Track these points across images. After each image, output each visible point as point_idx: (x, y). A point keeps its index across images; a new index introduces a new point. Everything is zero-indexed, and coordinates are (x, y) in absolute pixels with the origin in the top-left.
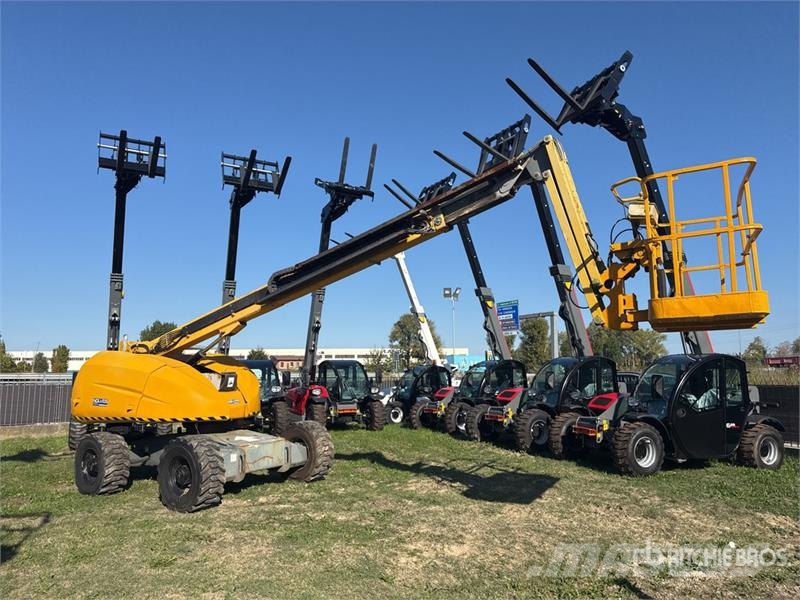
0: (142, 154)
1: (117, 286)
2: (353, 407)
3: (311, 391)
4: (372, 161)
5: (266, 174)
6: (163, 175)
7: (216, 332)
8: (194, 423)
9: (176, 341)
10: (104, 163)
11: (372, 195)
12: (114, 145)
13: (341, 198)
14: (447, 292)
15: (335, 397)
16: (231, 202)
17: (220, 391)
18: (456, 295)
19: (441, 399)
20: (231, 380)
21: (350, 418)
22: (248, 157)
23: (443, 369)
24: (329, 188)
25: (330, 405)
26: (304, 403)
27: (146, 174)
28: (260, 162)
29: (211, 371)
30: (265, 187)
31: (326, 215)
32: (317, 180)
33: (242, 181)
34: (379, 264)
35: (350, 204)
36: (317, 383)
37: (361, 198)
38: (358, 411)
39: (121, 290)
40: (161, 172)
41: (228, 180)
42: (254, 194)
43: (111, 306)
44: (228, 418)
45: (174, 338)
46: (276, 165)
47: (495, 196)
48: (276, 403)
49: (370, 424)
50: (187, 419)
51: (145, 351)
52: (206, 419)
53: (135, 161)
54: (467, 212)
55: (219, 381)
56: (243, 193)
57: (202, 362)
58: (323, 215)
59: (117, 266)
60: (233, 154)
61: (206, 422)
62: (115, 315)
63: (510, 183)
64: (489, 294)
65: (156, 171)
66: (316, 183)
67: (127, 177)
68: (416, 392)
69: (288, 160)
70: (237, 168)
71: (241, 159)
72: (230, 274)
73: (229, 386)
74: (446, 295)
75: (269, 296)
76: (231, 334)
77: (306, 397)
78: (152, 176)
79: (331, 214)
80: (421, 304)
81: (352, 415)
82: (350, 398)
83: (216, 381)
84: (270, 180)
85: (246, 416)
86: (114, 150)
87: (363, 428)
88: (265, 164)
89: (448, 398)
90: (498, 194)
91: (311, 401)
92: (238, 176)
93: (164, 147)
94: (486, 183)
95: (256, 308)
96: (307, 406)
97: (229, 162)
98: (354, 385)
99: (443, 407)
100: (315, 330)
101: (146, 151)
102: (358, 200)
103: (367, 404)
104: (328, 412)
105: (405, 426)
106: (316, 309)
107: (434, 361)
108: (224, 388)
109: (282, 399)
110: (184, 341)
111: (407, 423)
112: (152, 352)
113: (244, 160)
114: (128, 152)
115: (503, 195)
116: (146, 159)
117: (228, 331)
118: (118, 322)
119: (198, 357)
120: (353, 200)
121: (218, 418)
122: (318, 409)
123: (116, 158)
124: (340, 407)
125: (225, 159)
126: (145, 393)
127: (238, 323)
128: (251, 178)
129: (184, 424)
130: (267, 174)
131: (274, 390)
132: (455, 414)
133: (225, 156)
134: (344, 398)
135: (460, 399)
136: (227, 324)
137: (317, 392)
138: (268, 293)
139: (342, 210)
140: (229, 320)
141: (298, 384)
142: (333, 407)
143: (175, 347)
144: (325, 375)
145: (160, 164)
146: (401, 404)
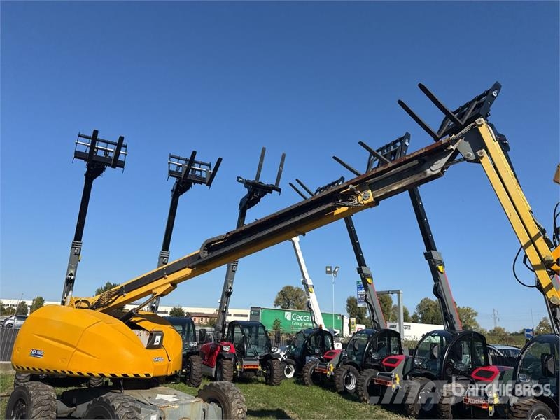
0: (109, 151)
1: (76, 251)
2: (256, 364)
3: (222, 347)
4: (282, 165)
5: (201, 171)
6: (123, 167)
7: (149, 292)
8: (120, 379)
9: (113, 298)
10: (78, 155)
11: (279, 190)
12: (88, 143)
13: (256, 192)
14: (329, 270)
15: (241, 354)
16: (172, 191)
17: (147, 348)
18: (335, 272)
19: (329, 360)
20: (158, 338)
21: (253, 373)
22: (189, 158)
23: (328, 333)
24: (247, 184)
25: (236, 361)
26: (215, 357)
27: (109, 165)
28: (197, 163)
29: (141, 328)
30: (200, 181)
31: (243, 204)
32: (238, 178)
33: (183, 174)
34: (304, 235)
35: (262, 196)
36: (226, 340)
37: (271, 192)
38: (260, 367)
39: (79, 255)
40: (122, 165)
41: (172, 174)
42: (191, 186)
43: (70, 267)
44: (152, 375)
45: (113, 296)
46: (209, 165)
47: (425, 173)
48: (192, 357)
49: (269, 380)
50: (113, 375)
51: (87, 306)
52: (131, 375)
53: (103, 156)
54: (396, 188)
55: (148, 338)
56: (183, 184)
57: (134, 319)
58: (241, 205)
59: (78, 236)
60: (178, 155)
61: (132, 379)
62: (71, 275)
63: (442, 162)
64: (368, 273)
65: (117, 163)
66: (238, 180)
67: (95, 167)
68: (306, 351)
69: (220, 160)
70: (181, 166)
71: (183, 159)
72: (166, 246)
73: (155, 344)
74: (327, 272)
75: (200, 261)
76: (162, 295)
77: (217, 352)
78: (114, 166)
79: (247, 204)
80: (310, 278)
81: (255, 371)
82: (253, 355)
83: (144, 338)
84: (204, 175)
85: (169, 374)
86: (88, 146)
87: (263, 382)
88: (201, 164)
89: (336, 360)
90: (429, 172)
91: (221, 356)
92: (180, 171)
93: (125, 146)
94: (416, 162)
95: (188, 271)
96: (217, 360)
97: (174, 161)
98: (256, 344)
99: (332, 368)
100: (227, 294)
101: (112, 148)
102: (268, 194)
103: (267, 361)
104: (235, 367)
105: (297, 382)
106: (229, 277)
107: (321, 326)
108: (151, 346)
109: (197, 353)
110: (121, 299)
111: (299, 379)
112: (92, 308)
113: (186, 160)
114: (98, 149)
115: (434, 173)
116: (111, 155)
117: (160, 291)
118: (74, 280)
119: (131, 314)
120: (265, 193)
121: (142, 375)
122: (227, 364)
123: (88, 152)
124: (245, 363)
125: (171, 158)
126: (78, 347)
127: (170, 285)
128: (190, 173)
129: (110, 378)
130: (203, 171)
131: (192, 345)
132: (343, 375)
133: (171, 157)
134: (248, 354)
135: (348, 362)
136: (159, 286)
137: (226, 349)
138: (200, 258)
139: (257, 201)
140: (162, 281)
141: (210, 340)
142: (239, 363)
143: (112, 305)
144: (233, 333)
145: (121, 158)
146: (294, 362)
